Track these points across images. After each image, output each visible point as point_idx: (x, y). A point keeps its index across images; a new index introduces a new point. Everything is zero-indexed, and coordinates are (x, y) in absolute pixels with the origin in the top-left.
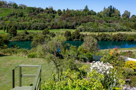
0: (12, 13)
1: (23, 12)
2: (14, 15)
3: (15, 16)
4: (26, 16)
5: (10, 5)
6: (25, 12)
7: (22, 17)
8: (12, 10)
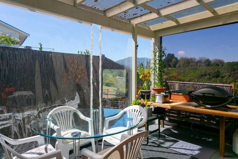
0: (203, 73)
1: (220, 70)
2: (205, 75)
3: (208, 76)
4: (225, 76)
5: (200, 62)
6: (223, 71)
7: (218, 79)
8: (204, 69)
